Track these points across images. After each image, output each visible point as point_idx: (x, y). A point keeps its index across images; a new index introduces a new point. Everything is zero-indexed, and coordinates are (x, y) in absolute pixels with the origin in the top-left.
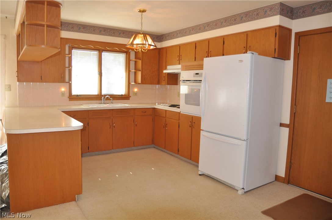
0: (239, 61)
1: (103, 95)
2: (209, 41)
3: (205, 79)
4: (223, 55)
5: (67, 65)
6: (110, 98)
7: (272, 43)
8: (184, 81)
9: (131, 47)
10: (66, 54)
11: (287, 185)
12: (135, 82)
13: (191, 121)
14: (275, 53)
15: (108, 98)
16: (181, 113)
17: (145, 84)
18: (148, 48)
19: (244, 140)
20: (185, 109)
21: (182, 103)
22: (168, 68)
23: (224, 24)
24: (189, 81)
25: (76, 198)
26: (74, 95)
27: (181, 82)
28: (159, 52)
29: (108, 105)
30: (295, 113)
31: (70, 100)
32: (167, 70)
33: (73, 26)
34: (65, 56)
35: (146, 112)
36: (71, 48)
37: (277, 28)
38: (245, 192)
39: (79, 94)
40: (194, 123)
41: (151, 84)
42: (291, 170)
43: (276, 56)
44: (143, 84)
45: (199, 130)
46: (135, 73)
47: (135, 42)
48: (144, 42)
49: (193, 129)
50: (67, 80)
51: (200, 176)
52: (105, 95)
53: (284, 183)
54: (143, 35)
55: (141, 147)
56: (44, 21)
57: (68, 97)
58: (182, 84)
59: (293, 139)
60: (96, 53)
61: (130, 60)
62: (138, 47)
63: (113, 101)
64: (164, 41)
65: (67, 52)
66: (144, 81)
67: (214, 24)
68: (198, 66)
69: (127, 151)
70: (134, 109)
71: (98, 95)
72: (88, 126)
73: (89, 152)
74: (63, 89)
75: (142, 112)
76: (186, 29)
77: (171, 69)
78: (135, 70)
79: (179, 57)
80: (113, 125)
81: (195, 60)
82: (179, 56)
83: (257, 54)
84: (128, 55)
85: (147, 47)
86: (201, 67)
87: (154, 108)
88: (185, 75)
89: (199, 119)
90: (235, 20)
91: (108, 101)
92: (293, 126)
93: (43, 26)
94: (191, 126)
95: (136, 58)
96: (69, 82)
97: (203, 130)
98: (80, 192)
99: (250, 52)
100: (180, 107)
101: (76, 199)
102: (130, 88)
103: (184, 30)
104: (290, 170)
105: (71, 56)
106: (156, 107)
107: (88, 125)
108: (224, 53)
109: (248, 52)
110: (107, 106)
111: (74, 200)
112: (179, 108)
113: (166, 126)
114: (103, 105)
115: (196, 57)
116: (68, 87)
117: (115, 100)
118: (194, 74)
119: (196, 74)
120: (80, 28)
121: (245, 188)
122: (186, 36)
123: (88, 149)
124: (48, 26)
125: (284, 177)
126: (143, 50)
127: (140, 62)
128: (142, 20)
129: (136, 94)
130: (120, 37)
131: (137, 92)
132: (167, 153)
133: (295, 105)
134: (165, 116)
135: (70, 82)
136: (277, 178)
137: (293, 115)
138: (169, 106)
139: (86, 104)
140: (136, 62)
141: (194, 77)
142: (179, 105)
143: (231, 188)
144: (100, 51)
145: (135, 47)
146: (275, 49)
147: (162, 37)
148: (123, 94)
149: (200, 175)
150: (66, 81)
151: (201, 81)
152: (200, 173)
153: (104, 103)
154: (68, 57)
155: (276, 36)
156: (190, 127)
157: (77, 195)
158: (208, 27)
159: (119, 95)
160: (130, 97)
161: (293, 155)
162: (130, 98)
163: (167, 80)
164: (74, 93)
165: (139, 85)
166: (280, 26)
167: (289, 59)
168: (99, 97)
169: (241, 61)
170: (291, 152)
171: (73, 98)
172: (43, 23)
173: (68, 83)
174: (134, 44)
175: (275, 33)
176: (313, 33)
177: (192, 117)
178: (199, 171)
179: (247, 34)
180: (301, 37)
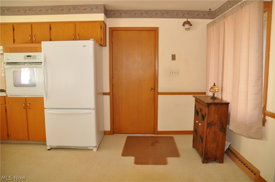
0: (83, 46)
2: (31, 25)
4: (51, 40)
7: (98, 32)
11: (113, 135)
13: (25, 103)
14: (101, 41)
16: (8, 96)
19: (93, 109)
23: (50, 11)
37: (101, 22)
40: (29, 104)
42: (114, 124)
43: (102, 44)
49: (29, 110)
53: (110, 134)
59: (113, 103)
90: (62, 10)
94: (25, 108)
99: (92, 39)
100: (7, 91)
108: (52, 38)
115: (15, 39)
118: (25, 56)
119: (28, 56)
125: (110, 130)
133: (112, 78)
136: (105, 133)
137: (112, 85)
141: (25, 59)
143: (84, 149)
146: (101, 38)
149: (49, 150)
151: (42, 63)
152: (49, 148)
155: (101, 29)
156: (24, 108)
167: (106, 46)
169: (84, 46)
175: (100, 26)
176: (122, 29)
177: (26, 98)
178: (48, 147)
179: (75, 24)
180: (113, 31)
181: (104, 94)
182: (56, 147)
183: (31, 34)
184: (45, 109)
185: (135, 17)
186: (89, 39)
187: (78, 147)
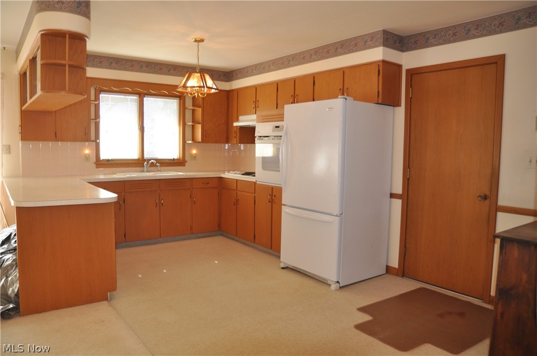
0: (329, 108)
1: (145, 160)
2: (294, 81)
3: (286, 133)
4: (314, 100)
5: (93, 116)
6: (156, 163)
7: (374, 84)
8: (261, 137)
9: (184, 91)
10: (92, 101)
11: (401, 279)
12: (193, 140)
13: (271, 194)
14: (378, 97)
15: (152, 163)
16: (258, 183)
17: (208, 143)
18: (208, 92)
19: (337, 216)
20: (263, 177)
21: (258, 169)
22: (240, 120)
23: (314, 57)
24: (267, 137)
25: (109, 296)
26: (103, 160)
27: (256, 139)
28: (228, 96)
29: (153, 173)
30: (408, 179)
31: (96, 168)
32: (239, 122)
33: (101, 60)
34: (91, 103)
35: (208, 183)
36: (99, 91)
37: (380, 63)
38: (340, 287)
39: (110, 158)
40: (275, 196)
41: (216, 142)
42: (406, 257)
43: (380, 102)
44: (205, 143)
45: (281, 205)
46: (193, 127)
47: (189, 84)
48: (200, 84)
49: (274, 205)
50: (93, 137)
51: (283, 270)
52: (149, 160)
53: (397, 275)
54: (199, 74)
55: (203, 234)
56: (65, 59)
57: (95, 163)
58: (258, 142)
59: (407, 215)
60: (135, 98)
61: (186, 108)
62: (193, 90)
63: (162, 168)
64: (235, 80)
65: (93, 98)
66: (206, 139)
67: (302, 56)
68: (278, 117)
69: (182, 240)
70: (191, 180)
71: (138, 160)
72: (123, 205)
73: (125, 241)
74: (87, 152)
75: (203, 183)
76: (264, 63)
77: (245, 121)
78: (193, 122)
79: (254, 103)
80: (160, 201)
81: (277, 108)
82: (256, 102)
83: (352, 99)
84: (181, 101)
85: (206, 91)
86: (281, 118)
87: (221, 178)
88: (262, 129)
89: (280, 190)
90: (328, 52)
91: (153, 168)
92: (407, 197)
93: (64, 65)
94: (271, 201)
95: (193, 105)
96: (95, 141)
97: (285, 205)
98: (114, 288)
99: (342, 97)
100: (256, 174)
101: (109, 298)
102: (186, 148)
103: (261, 64)
104: (404, 257)
105: (99, 104)
106: (223, 176)
107: (124, 203)
108: (315, 98)
109: (339, 97)
110: (152, 175)
111: (105, 299)
112: (254, 176)
113: (237, 202)
114: (146, 173)
115: (278, 103)
116: (95, 148)
117: (163, 166)
118: (273, 127)
119: (276, 127)
120: (111, 63)
121: (340, 281)
122: (264, 73)
123: (125, 237)
124: (70, 66)
125: (397, 267)
126: (200, 94)
127: (199, 111)
128: (199, 53)
129: (194, 157)
130: (170, 75)
131: (196, 154)
132: (239, 242)
133: (409, 167)
134: (235, 189)
135: (98, 141)
136: (389, 270)
137: (407, 181)
138: (242, 174)
139: (120, 172)
140: (193, 110)
141: (273, 131)
142: (255, 173)
143: (323, 282)
144: (141, 96)
145: (189, 90)
146: (378, 92)
147: (231, 75)
148: (176, 158)
149: (283, 268)
150: (92, 139)
151: (281, 136)
152: (282, 265)
153: (148, 171)
154: (94, 105)
155: (379, 75)
156: (269, 202)
157: (109, 292)
158: (293, 60)
159: (169, 160)
160: (186, 162)
161: (407, 236)
162: (186, 164)
163: (239, 137)
164: (104, 156)
165: (197, 144)
166: (384, 61)
167: (399, 105)
168: (140, 163)
170: (405, 231)
171: (102, 164)
172: (63, 62)
173: (95, 143)
174: (188, 87)
175: (377, 70)
176: (428, 71)
177: (272, 188)
178: (282, 263)
179: (344, 72)
180: (413, 76)
181: (392, 196)
182: (291, 267)
183: (293, 94)
184: (283, 206)
185: (454, 41)
186: (337, 97)
187: (320, 277)
